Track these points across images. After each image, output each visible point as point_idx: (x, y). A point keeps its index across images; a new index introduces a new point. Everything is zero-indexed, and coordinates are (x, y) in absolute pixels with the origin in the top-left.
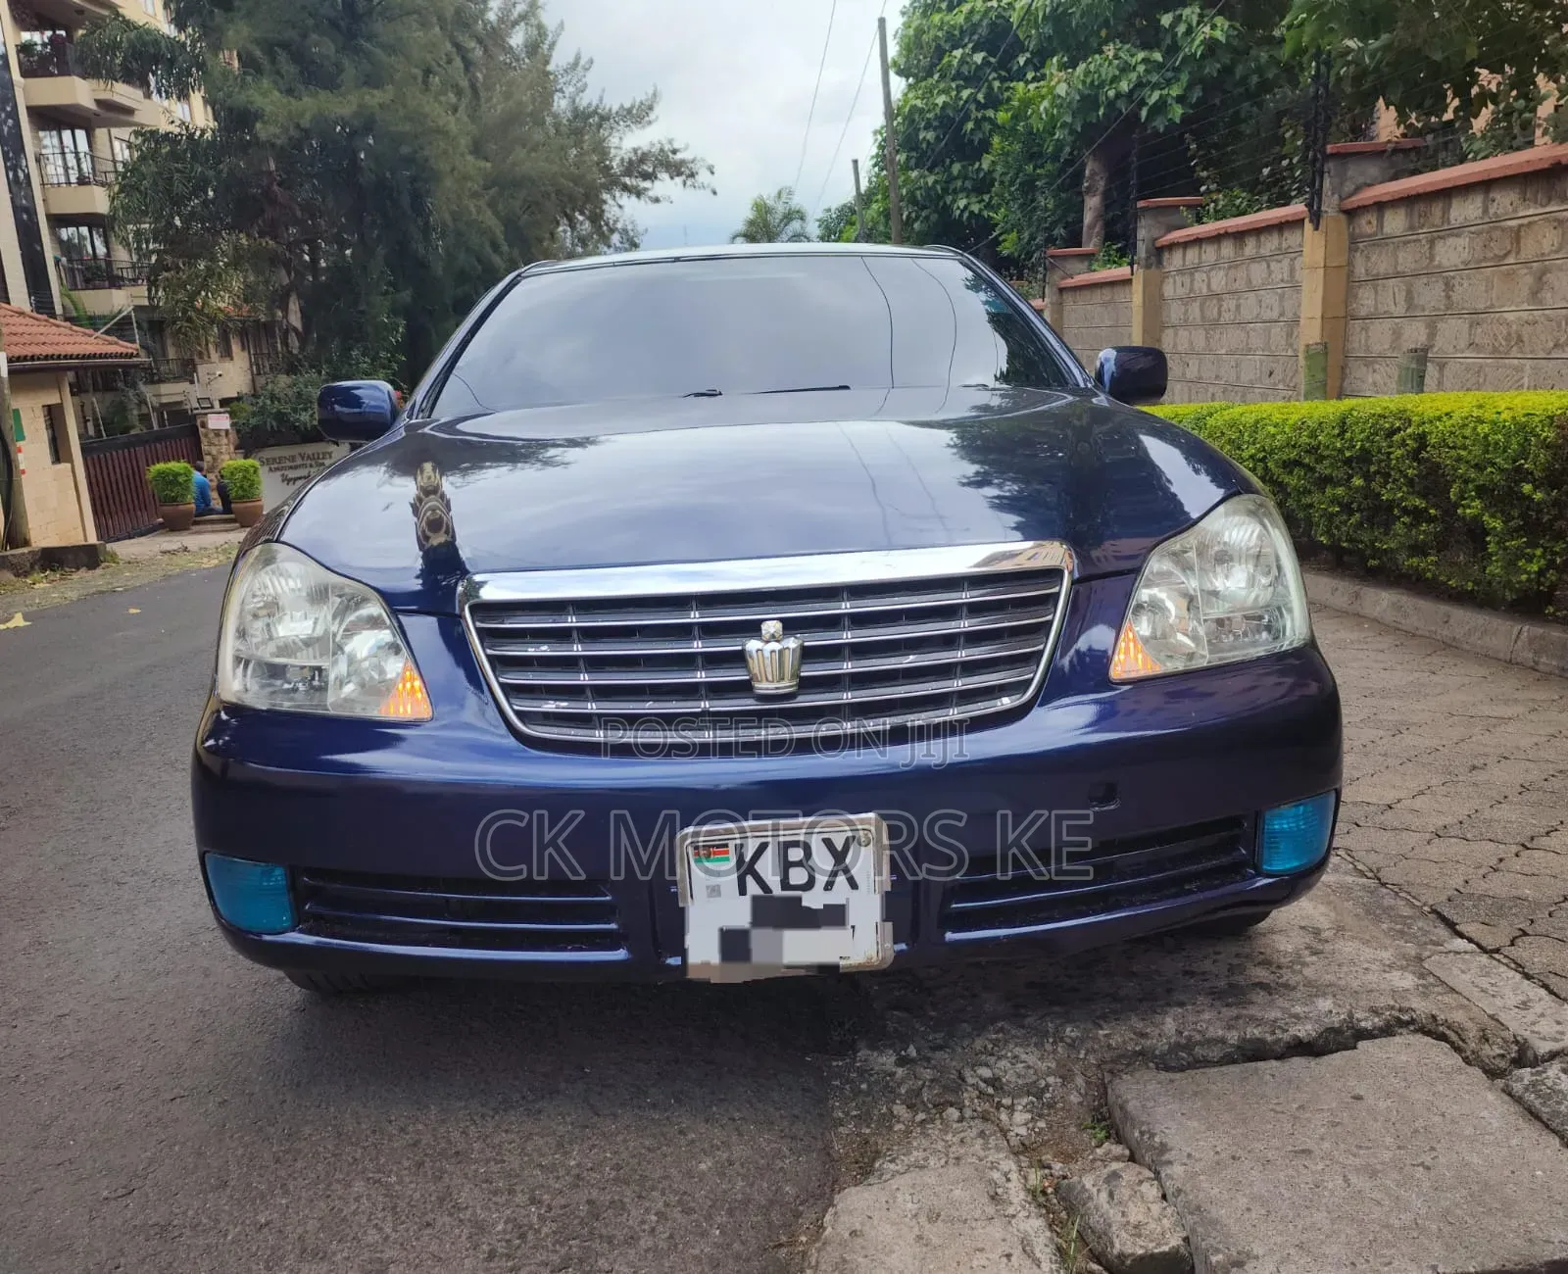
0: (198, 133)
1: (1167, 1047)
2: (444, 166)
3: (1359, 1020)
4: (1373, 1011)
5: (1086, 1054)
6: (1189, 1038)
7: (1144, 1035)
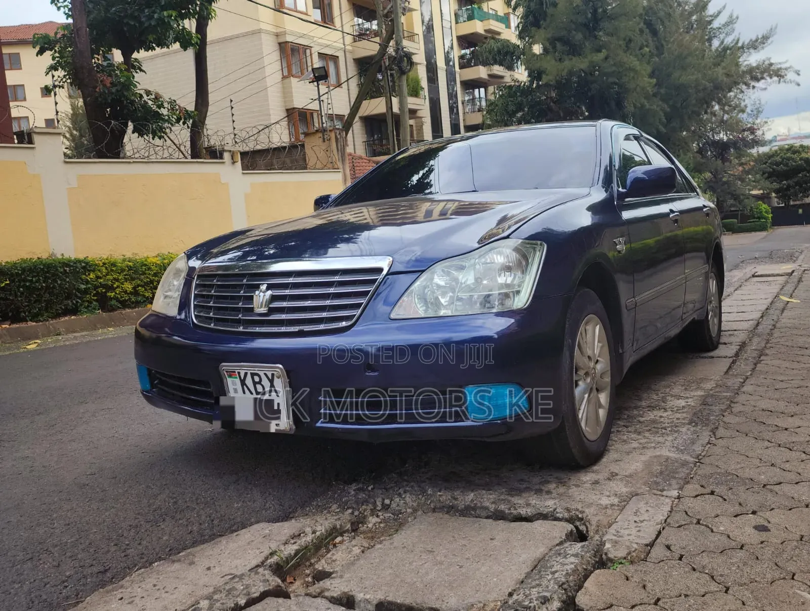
0: (523, 83)
1: (463, 506)
2: (632, 86)
3: (557, 513)
4: (568, 510)
5: (430, 503)
6: (476, 504)
7: (456, 499)
